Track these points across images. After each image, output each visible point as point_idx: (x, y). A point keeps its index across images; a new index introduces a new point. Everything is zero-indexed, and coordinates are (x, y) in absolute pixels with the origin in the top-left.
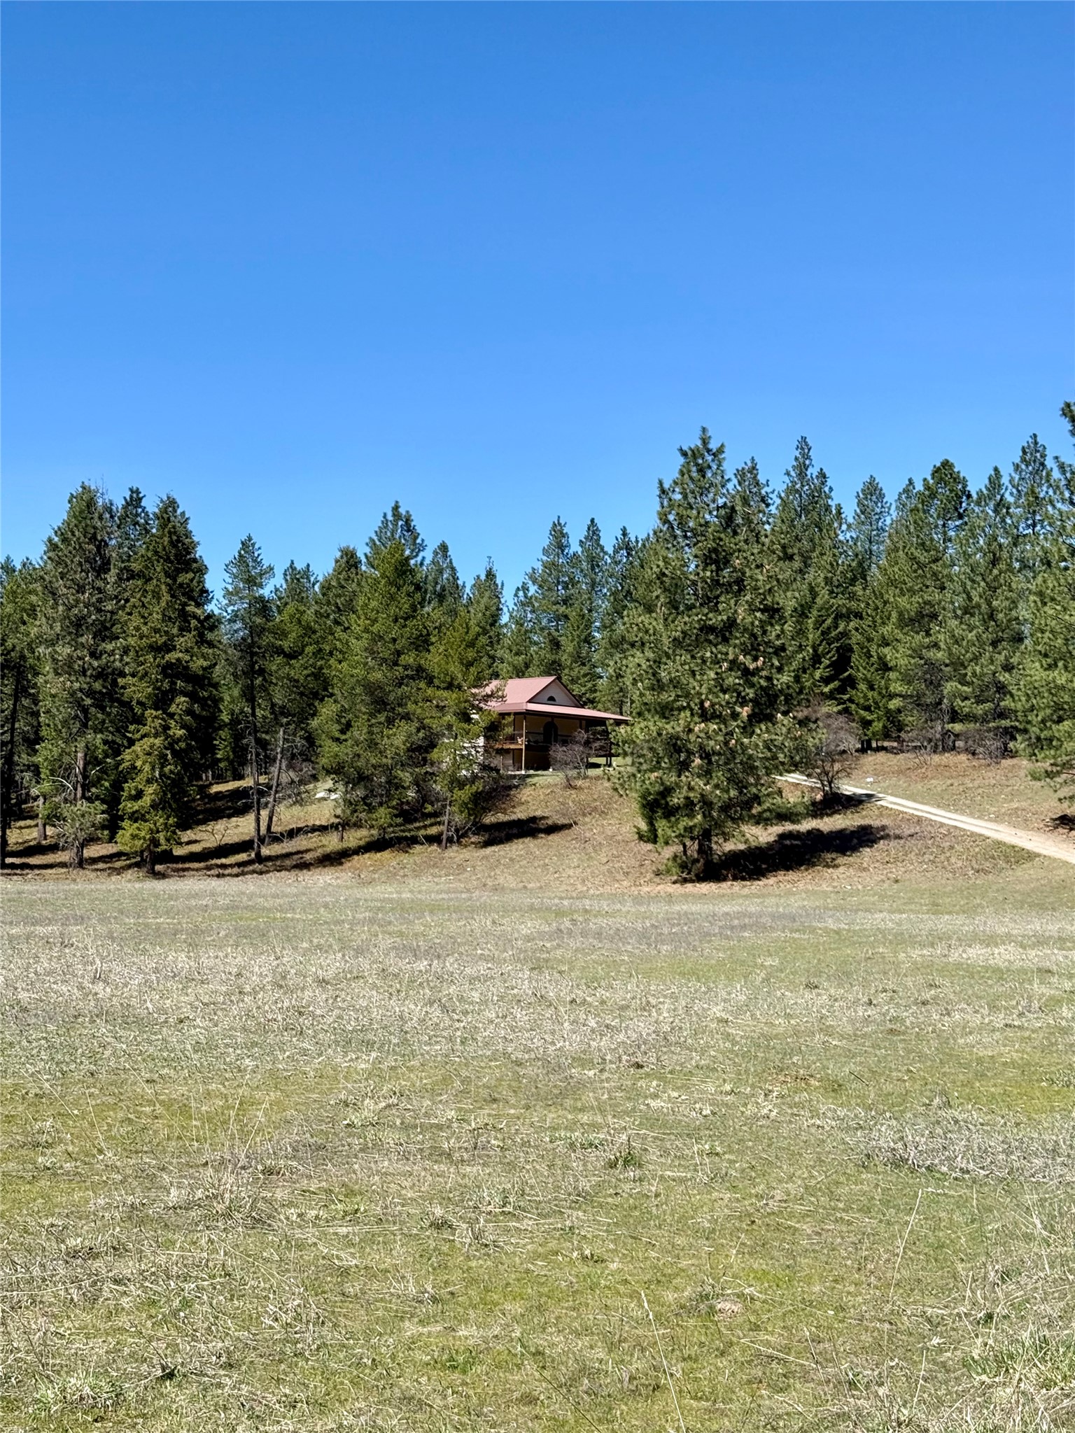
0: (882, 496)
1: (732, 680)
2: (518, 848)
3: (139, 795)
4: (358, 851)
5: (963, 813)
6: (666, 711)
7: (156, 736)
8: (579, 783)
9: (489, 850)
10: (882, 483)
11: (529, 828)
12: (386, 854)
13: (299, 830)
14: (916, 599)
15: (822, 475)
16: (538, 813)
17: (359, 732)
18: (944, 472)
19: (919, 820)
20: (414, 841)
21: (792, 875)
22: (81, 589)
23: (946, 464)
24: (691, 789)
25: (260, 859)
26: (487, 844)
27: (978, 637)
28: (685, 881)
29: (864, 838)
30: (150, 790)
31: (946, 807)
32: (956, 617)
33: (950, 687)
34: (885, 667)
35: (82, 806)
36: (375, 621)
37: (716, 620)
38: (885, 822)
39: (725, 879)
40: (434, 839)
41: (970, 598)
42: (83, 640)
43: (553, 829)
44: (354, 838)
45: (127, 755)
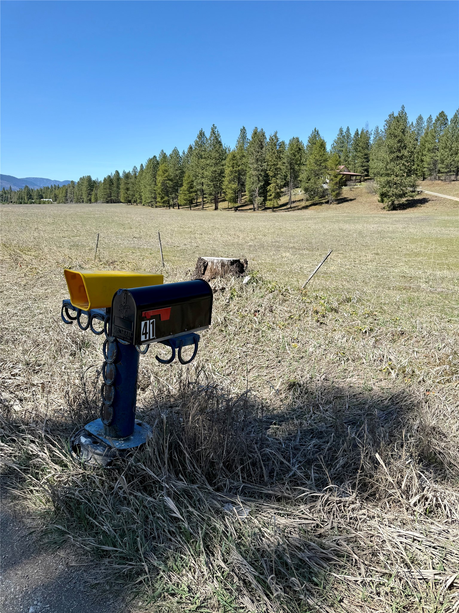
0: (422, 119)
1: (403, 168)
2: (345, 204)
3: (271, 195)
4: (311, 205)
5: (445, 195)
6: (388, 175)
7: (274, 183)
8: (353, 189)
9: (340, 205)
10: (423, 116)
11: (345, 200)
12: (317, 206)
13: (295, 201)
14: (433, 145)
15: (406, 113)
16: (346, 196)
17: (312, 181)
18: (442, 114)
19: (436, 197)
20: (322, 203)
21: (412, 209)
22: (258, 152)
23: (443, 112)
24: (393, 191)
25: (291, 208)
26: (339, 203)
27: (448, 154)
28: (389, 210)
29: (424, 201)
30: (273, 194)
31: (441, 193)
32: (442, 149)
33: (440, 166)
34: (422, 161)
35: (259, 198)
36: (316, 156)
37: (400, 155)
38: (429, 197)
39: (397, 210)
40: (327, 202)
41: (446, 145)
42: (259, 163)
43: (351, 200)
44: (308, 203)
45: (268, 187)
